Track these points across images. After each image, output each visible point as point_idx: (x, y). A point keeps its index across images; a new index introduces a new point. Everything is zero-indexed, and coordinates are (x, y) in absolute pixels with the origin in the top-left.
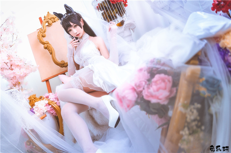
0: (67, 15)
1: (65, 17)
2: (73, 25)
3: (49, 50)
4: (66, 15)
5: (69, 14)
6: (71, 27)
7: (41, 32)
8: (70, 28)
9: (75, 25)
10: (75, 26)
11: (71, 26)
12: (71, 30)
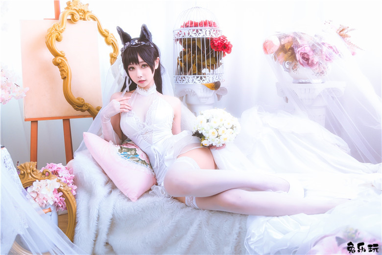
0: (139, 43)
1: (134, 44)
2: (142, 62)
3: (62, 71)
4: (136, 41)
5: (143, 43)
6: (136, 64)
7: (56, 30)
8: (134, 66)
9: (145, 63)
10: (144, 65)
11: (137, 62)
12: (133, 68)
